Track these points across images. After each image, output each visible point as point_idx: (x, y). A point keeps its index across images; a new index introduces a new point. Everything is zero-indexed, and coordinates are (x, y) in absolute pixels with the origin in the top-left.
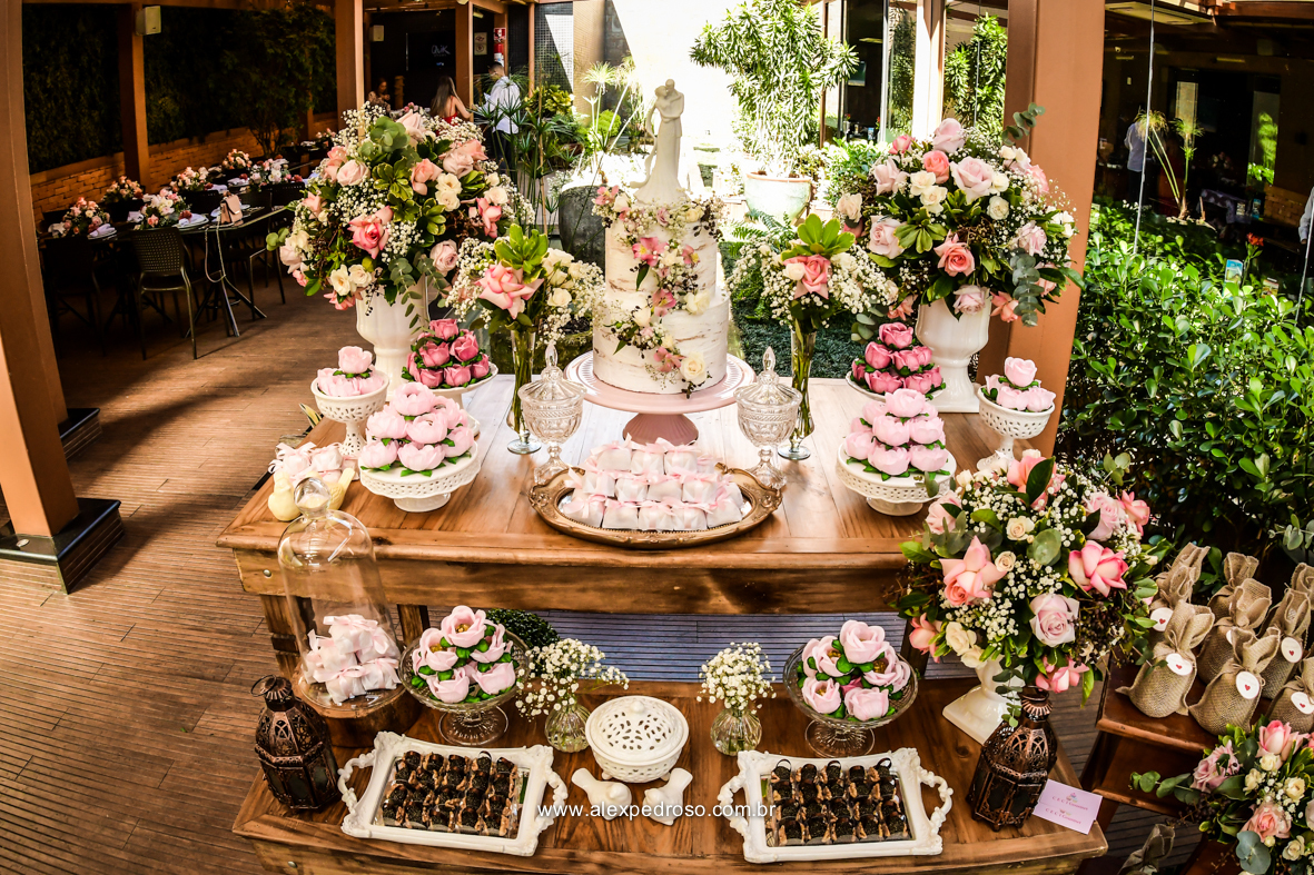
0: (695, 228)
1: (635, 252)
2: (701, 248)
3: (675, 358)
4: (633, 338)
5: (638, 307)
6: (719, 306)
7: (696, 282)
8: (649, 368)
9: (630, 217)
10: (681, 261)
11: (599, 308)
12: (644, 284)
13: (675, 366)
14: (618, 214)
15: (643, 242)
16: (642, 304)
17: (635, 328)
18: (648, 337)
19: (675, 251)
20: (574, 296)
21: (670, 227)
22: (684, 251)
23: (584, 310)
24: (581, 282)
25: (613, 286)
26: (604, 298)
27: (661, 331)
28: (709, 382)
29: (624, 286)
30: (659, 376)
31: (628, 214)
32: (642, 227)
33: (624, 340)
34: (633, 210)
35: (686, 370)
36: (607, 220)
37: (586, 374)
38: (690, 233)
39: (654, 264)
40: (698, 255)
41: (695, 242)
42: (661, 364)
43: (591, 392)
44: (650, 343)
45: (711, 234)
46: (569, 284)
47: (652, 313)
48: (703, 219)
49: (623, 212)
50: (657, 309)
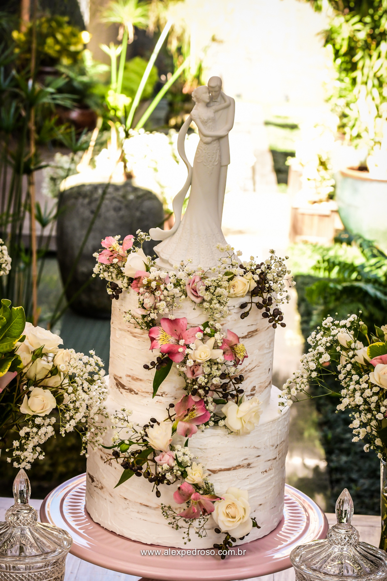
0: (243, 306)
1: (152, 339)
2: (251, 334)
3: (205, 499)
4: (144, 466)
5: (154, 420)
6: (273, 421)
7: (241, 386)
8: (166, 510)
9: (148, 287)
10: (219, 355)
11: (97, 418)
12: (164, 387)
13: (205, 511)
14: (131, 280)
15: (165, 325)
16: (161, 416)
17: (148, 452)
18: (166, 467)
19: (211, 341)
20: (59, 400)
21: (206, 305)
22: (224, 341)
23: (73, 423)
24: (72, 378)
25: (120, 385)
26: (105, 403)
27: (186, 458)
28: (256, 534)
29: (135, 386)
30: (181, 523)
31: (145, 282)
32: (163, 303)
33: (131, 469)
34: (152, 277)
35: (220, 515)
36: (114, 287)
37: (74, 512)
38: (235, 314)
39: (179, 358)
40: (245, 345)
41: (241, 327)
42: (184, 505)
43: (80, 541)
44: (169, 476)
45: (265, 315)
46: (54, 381)
47: (174, 430)
48: (254, 293)
49: (138, 279)
50: (181, 426)
